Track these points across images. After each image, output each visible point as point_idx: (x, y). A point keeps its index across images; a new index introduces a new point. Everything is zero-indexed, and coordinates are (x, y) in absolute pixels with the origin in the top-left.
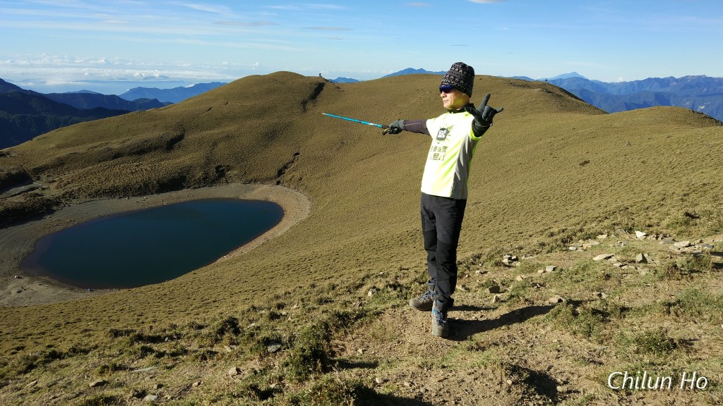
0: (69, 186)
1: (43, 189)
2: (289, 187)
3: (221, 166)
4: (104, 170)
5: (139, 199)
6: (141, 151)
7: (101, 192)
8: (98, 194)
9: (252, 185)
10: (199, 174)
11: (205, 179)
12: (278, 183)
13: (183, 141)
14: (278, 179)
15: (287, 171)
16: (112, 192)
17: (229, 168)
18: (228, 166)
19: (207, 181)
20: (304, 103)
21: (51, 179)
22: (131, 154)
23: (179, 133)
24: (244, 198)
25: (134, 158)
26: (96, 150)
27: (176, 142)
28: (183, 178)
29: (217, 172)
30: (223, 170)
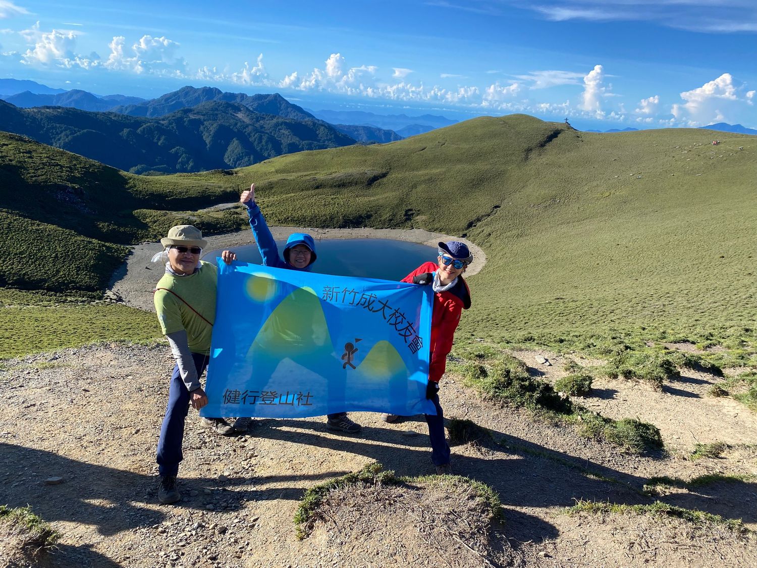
3: (411, 210)
4: (303, 199)
6: (342, 185)
7: (290, 219)
9: (435, 234)
10: (386, 216)
11: (391, 220)
12: (464, 236)
13: (385, 180)
14: (466, 232)
15: (479, 224)
16: (299, 221)
17: (419, 213)
18: (418, 211)
19: (392, 224)
20: (529, 150)
22: (331, 187)
23: (384, 171)
26: (304, 178)
27: (378, 179)
28: (369, 217)
29: (405, 215)
30: (413, 214)
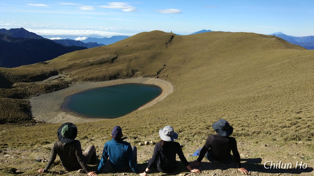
0: (74, 76)
1: (65, 77)
2: (162, 79)
3: (133, 70)
4: (88, 70)
5: (102, 82)
6: (101, 63)
7: (87, 79)
8: (86, 80)
9: (147, 78)
10: (125, 73)
11: (128, 75)
12: (158, 77)
13: (117, 59)
14: (158, 76)
15: (161, 72)
16: (92, 80)
17: (137, 71)
19: (128, 76)
20: (167, 44)
21: (67, 73)
22: (97, 64)
23: (116, 56)
24: (144, 83)
25: (99, 66)
26: (83, 62)
27: (115, 59)
28: (119, 74)
29: (132, 72)
30: (134, 72)
